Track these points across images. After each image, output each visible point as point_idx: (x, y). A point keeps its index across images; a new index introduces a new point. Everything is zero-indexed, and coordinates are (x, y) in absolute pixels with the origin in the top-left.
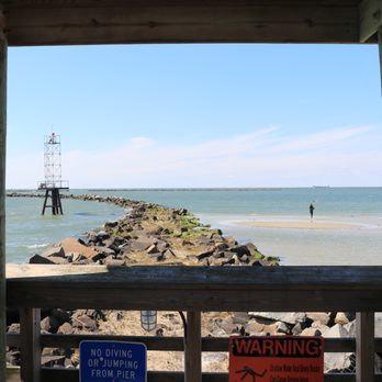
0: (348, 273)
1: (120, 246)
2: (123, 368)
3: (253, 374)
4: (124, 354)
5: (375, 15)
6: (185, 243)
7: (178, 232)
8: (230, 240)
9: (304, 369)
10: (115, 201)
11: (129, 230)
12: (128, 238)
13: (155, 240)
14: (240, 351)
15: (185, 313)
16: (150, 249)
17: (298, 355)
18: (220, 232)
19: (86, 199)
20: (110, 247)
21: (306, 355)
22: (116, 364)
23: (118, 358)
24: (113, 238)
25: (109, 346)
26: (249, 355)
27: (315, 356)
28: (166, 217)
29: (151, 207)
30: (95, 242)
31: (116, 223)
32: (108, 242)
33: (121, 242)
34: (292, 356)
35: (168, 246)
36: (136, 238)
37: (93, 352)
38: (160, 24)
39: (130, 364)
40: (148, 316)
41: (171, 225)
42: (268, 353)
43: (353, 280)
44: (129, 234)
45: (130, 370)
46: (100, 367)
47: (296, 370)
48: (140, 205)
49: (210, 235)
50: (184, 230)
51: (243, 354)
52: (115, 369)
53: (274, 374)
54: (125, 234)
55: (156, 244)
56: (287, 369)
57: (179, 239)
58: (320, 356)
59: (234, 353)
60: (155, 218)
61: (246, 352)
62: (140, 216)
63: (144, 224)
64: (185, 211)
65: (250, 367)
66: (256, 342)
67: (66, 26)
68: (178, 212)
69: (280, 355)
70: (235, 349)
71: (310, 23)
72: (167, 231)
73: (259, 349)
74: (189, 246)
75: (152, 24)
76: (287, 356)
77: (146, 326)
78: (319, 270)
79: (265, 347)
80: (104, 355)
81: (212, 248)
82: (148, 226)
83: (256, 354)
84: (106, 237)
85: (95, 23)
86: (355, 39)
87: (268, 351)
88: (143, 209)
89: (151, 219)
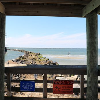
0: (79, 66)
1: (23, 62)
2: (30, 87)
3: (58, 88)
4: (30, 84)
5: (85, 12)
6: (40, 62)
7: (38, 59)
8: (51, 61)
9: (69, 87)
10: (21, 51)
11: (25, 58)
12: (25, 60)
13: (32, 61)
14: (55, 83)
15: (44, 75)
16: (31, 63)
17: (68, 84)
18: (49, 59)
19: (13, 50)
20: (21, 63)
21: (70, 84)
22: (28, 86)
23: (29, 85)
24: (21, 60)
25: (27, 82)
26: (57, 84)
27: (71, 84)
28: (35, 55)
29: (30, 53)
30: (17, 61)
31: (22, 57)
32: (20, 61)
33: (23, 61)
34: (67, 84)
35: (35, 62)
36: (27, 60)
37: (23, 83)
38: (39, 12)
39: (31, 86)
40: (36, 75)
41: (36, 57)
42: (61, 84)
43: (80, 68)
44: (25, 59)
45: (31, 87)
46: (25, 87)
47: (67, 87)
48: (28, 52)
49: (46, 60)
50: (39, 59)
51: (56, 84)
52: (28, 87)
53: (63, 88)
54: (24, 59)
55: (32, 62)
56: (65, 87)
57: (38, 61)
58: (72, 84)
59: (54, 84)
60: (32, 55)
61: (57, 83)
62: (28, 55)
63: (29, 57)
64: (39, 54)
65: (57, 87)
66: (59, 81)
67: (19, 11)
68: (38, 54)
69: (64, 84)
70: (54, 83)
71: (72, 13)
72: (35, 59)
73: (59, 83)
74: (41, 63)
75: (38, 12)
76: (65, 84)
77: (35, 78)
78: (73, 66)
79: (61, 82)
80: (25, 84)
81: (47, 63)
82: (30, 57)
83: (59, 84)
84: (19, 60)
85: (25, 11)
86: (81, 16)
87: (61, 83)
88: (28, 53)
89: (31, 56)
